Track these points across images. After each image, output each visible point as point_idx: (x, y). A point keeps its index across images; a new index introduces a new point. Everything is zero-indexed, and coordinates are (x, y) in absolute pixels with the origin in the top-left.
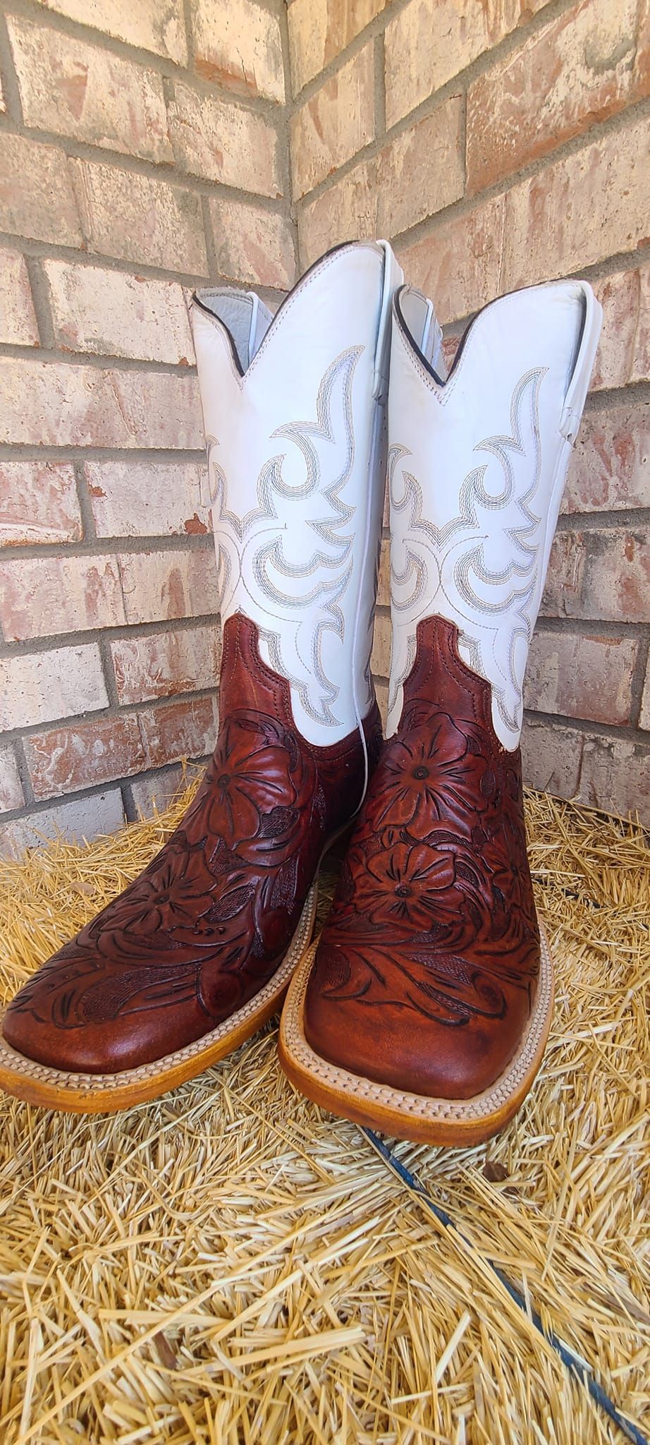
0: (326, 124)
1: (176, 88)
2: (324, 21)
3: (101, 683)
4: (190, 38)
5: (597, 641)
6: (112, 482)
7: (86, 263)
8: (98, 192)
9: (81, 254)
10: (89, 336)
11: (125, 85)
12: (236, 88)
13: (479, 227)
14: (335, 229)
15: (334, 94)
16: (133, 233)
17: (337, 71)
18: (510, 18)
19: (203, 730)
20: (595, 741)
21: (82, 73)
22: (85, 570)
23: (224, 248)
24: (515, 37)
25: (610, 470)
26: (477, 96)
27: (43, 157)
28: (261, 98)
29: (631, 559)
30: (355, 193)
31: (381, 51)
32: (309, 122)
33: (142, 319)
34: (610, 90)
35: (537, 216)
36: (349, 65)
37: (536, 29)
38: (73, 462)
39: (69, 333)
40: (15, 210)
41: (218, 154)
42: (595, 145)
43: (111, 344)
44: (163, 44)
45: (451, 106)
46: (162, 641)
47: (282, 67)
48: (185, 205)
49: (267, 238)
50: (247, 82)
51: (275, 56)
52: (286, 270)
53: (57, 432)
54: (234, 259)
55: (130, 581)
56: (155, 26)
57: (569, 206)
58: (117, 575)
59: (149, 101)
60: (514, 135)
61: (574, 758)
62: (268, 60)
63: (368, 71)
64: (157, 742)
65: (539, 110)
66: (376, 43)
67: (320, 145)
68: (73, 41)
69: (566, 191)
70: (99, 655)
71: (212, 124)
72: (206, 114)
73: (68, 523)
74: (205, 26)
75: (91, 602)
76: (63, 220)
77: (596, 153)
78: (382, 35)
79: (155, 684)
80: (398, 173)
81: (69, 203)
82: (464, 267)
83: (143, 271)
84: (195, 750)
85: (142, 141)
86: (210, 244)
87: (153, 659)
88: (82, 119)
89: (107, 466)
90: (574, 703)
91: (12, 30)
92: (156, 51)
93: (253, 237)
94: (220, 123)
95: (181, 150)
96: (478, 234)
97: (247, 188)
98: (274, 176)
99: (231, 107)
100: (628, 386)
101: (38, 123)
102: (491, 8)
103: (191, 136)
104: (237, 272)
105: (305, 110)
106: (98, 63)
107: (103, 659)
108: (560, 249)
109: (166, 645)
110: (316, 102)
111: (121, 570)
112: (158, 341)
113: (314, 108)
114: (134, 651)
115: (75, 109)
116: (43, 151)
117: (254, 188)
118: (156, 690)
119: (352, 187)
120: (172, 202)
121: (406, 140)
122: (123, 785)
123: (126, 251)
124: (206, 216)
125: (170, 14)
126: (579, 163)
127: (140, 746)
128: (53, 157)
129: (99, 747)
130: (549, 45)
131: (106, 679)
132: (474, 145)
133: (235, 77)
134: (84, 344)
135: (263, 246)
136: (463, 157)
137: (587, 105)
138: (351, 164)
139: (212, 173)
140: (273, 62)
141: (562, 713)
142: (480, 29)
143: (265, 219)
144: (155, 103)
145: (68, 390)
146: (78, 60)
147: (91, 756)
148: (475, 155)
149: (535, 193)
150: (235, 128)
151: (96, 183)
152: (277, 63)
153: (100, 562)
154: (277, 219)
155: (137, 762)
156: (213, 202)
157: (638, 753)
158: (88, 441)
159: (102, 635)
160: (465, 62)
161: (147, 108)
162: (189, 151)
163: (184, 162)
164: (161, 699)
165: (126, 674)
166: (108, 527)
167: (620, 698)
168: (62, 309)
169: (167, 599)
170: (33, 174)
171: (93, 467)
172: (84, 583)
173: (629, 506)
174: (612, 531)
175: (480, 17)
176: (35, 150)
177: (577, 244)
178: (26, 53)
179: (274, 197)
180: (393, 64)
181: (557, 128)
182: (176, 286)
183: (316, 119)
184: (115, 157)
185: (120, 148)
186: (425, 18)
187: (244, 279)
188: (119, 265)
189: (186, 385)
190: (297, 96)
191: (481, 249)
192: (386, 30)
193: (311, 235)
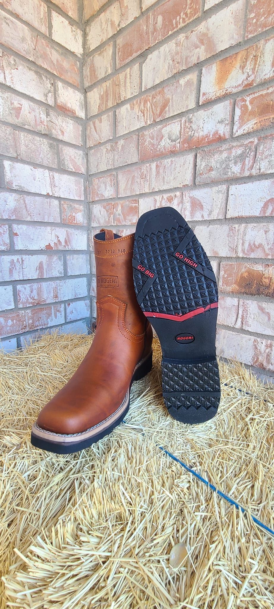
0: (97, 129)
1: (50, 112)
2: (98, 101)
3: (12, 300)
4: (55, 99)
6: (21, 231)
7: (17, 162)
8: (23, 141)
9: (15, 159)
10: (17, 184)
11: (34, 110)
12: (70, 114)
13: (143, 171)
14: (99, 160)
15: (101, 122)
16: (33, 154)
17: (102, 116)
18: (150, 121)
19: (48, 318)
21: (20, 106)
22: (9, 260)
23: (63, 160)
24: (152, 125)
26: (142, 136)
27: (6, 130)
28: (77, 117)
30: (106, 151)
31: (115, 115)
32: (92, 127)
33: (35, 180)
34: (175, 146)
35: (158, 173)
36: (105, 116)
37: (157, 125)
38: (8, 224)
39: (10, 183)
41: (63, 132)
42: (171, 159)
43: (24, 187)
44: (47, 100)
45: (135, 137)
46: (35, 286)
48: (51, 146)
49: (77, 158)
50: (73, 112)
51: (82, 106)
52: (83, 167)
53: (3, 214)
54: (66, 163)
55: (25, 264)
56: (44, 94)
57: (166, 172)
58: (21, 262)
59: (41, 116)
60: (151, 150)
62: (80, 106)
64: (31, 321)
65: (158, 146)
66: (113, 113)
67: (96, 134)
68: (18, 97)
69: (165, 168)
70: (12, 289)
71: (61, 123)
72: (59, 120)
73: (5, 244)
74: (60, 95)
75: (11, 271)
76: (11, 149)
77: (172, 161)
78: (115, 111)
79: (32, 301)
80: (119, 150)
81: (13, 144)
82: (138, 180)
83: (36, 165)
84: (45, 325)
85: (38, 127)
86: (59, 158)
87: (32, 292)
88: (19, 120)
89: (20, 226)
92: (44, 101)
93: (73, 157)
94: (64, 123)
95: (51, 130)
96: (142, 173)
97: (71, 143)
98: (80, 140)
99: (67, 119)
101: (5, 120)
102: (145, 116)
103: (54, 126)
104: (67, 167)
105: (91, 123)
106: (26, 104)
107: (14, 291)
108: (164, 182)
109: (36, 287)
110: (95, 122)
111: (23, 261)
112: (40, 187)
113: (94, 123)
114: (25, 289)
115: (17, 117)
116: (6, 128)
117: (74, 143)
118: (32, 303)
119: (106, 149)
120: (47, 145)
121: (122, 141)
122: (18, 337)
123: (31, 159)
124: (58, 150)
125: (49, 92)
126: (168, 162)
127: (25, 323)
128: (9, 130)
129: (10, 323)
130: (160, 131)
131: (14, 298)
132: (141, 149)
133: (69, 110)
134: (15, 187)
135: (76, 160)
136: (138, 151)
137: (169, 148)
138: (105, 143)
139: (60, 137)
142: (142, 120)
143: (77, 152)
144: (43, 116)
145: (8, 201)
146: (19, 102)
147: (7, 325)
148: (141, 151)
149: (157, 166)
150: (69, 125)
151: (22, 138)
152: (83, 108)
153: (15, 258)
154: (81, 152)
155: (23, 328)
156: (60, 146)
158: (14, 217)
159: (14, 283)
160: (139, 127)
161: (41, 118)
162: (53, 131)
163: (51, 134)
164: (34, 306)
165: (22, 297)
166: (19, 246)
168: (8, 175)
169: (38, 271)
171: (15, 226)
172: (9, 265)
175: (143, 117)
176: (3, 128)
178: (3, 100)
179: (80, 146)
180: (119, 120)
181: (162, 151)
182: (47, 171)
183: (95, 127)
184: (29, 131)
185: (31, 129)
186: (128, 112)
187: (69, 170)
188: (28, 163)
189: (48, 201)
190: (89, 119)
191: (143, 177)
192: (117, 111)
193: (92, 159)
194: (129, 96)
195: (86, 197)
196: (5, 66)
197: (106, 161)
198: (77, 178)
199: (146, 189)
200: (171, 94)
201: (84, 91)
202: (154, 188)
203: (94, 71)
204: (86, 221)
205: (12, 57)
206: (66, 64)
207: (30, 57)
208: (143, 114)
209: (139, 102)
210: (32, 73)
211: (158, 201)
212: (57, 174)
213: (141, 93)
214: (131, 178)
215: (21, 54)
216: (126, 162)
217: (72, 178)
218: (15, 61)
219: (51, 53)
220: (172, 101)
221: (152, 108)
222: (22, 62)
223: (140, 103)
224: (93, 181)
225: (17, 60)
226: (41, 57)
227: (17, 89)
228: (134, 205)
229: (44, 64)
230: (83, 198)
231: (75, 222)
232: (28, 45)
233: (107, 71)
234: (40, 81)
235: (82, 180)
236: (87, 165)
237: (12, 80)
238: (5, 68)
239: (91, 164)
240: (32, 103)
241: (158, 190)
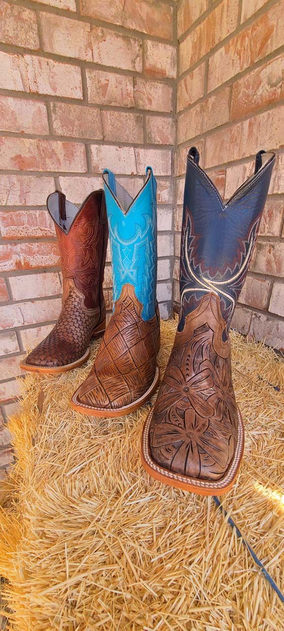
0: (189, 88)
1: (138, 80)
2: (191, 51)
4: (144, 62)
5: (259, 280)
7: (103, 144)
8: (109, 121)
9: (103, 142)
10: (103, 168)
11: (121, 84)
12: (159, 76)
14: (189, 125)
15: (192, 77)
16: (119, 132)
17: (194, 70)
18: (247, 63)
20: (255, 314)
21: (107, 82)
23: (150, 133)
24: (249, 70)
25: (266, 222)
26: (236, 87)
27: (93, 112)
28: (167, 78)
29: (270, 253)
30: (196, 114)
31: (207, 66)
32: (183, 86)
33: (120, 161)
34: (274, 94)
35: (251, 132)
36: (198, 69)
37: (255, 68)
39: (97, 167)
40: (83, 130)
41: (150, 101)
42: (269, 111)
44: (134, 67)
45: (227, 89)
47: (176, 66)
48: (137, 120)
49: (166, 127)
50: (163, 73)
51: (174, 62)
52: (172, 137)
54: (153, 136)
56: (132, 61)
57: (260, 131)
60: (246, 103)
61: (249, 319)
62: (171, 64)
63: (203, 71)
65: (254, 96)
66: (206, 63)
67: (186, 95)
68: (105, 72)
69: (259, 126)
71: (149, 90)
72: (147, 87)
74: (149, 57)
76: (98, 132)
77: (269, 114)
80: (210, 109)
81: (100, 125)
82: (227, 145)
83: (121, 144)
85: (124, 101)
86: (145, 132)
88: (106, 97)
90: (250, 301)
91: (87, 74)
92: (131, 70)
93: (161, 127)
94: (152, 89)
95: (137, 101)
96: (232, 135)
97: (160, 111)
98: (170, 105)
99: (156, 83)
100: (273, 194)
101: (92, 102)
102: (242, 59)
103: (141, 96)
104: (154, 141)
105: (183, 81)
106: (112, 77)
108: (257, 144)
110: (186, 79)
112: (125, 167)
113: (185, 81)
115: (104, 95)
116: (93, 110)
117: (163, 110)
119: (195, 111)
120: (133, 120)
121: (212, 99)
123: (116, 138)
124: (144, 123)
125: (138, 56)
126: (264, 116)
128: (96, 111)
130: (258, 75)
132: (234, 104)
133: (158, 72)
134: (101, 170)
135: (164, 130)
136: (230, 108)
137: (267, 97)
138: (195, 103)
139: (148, 108)
140: (173, 64)
141: (246, 304)
142: (238, 65)
143: (165, 120)
144: (130, 88)
146: (106, 78)
148: (233, 108)
149: (250, 124)
150: (158, 90)
151: (109, 118)
152: (174, 65)
154: (170, 120)
156: (147, 117)
157: (268, 320)
160: (233, 75)
161: (127, 90)
162: (140, 101)
163: (138, 105)
167: (264, 301)
168: (95, 159)
170: (90, 118)
173: (271, 235)
174: (265, 243)
175: (238, 61)
176: (91, 110)
177: (262, 143)
178: (91, 80)
179: (169, 112)
180: (211, 71)
181: (258, 103)
182: (132, 148)
183: (186, 85)
184: (116, 108)
185: (117, 105)
186: (222, 58)
187: (157, 143)
188: (113, 144)
189: (133, 181)
190: (180, 77)
191: (233, 140)
192: (210, 59)
193: (181, 126)
194: (224, 36)
195: (173, 172)
196: (92, 42)
197: (194, 126)
198: (164, 151)
199: (235, 155)
200: (276, 18)
201: (177, 42)
202: (244, 154)
203: (189, 13)
204: (171, 199)
205: (100, 28)
206: (157, 16)
207: (118, 22)
208: (238, 57)
209: (235, 42)
210: (120, 39)
211: (248, 169)
212: (143, 150)
213: (239, 27)
214: (220, 143)
215: (109, 22)
216: (216, 124)
217: (159, 152)
218: (102, 32)
219: (141, 8)
220: (277, 29)
221: (250, 45)
222: (109, 31)
223: (237, 41)
224: (181, 152)
225: (105, 30)
226: (129, 17)
227: (104, 64)
228: (221, 176)
229: (133, 24)
230: (169, 173)
231: (160, 201)
232: (117, 7)
233: (202, 8)
234: (127, 46)
235: (170, 152)
236: (176, 135)
237: (100, 55)
238: (93, 44)
239: (180, 132)
240: (119, 76)
241: (249, 155)
